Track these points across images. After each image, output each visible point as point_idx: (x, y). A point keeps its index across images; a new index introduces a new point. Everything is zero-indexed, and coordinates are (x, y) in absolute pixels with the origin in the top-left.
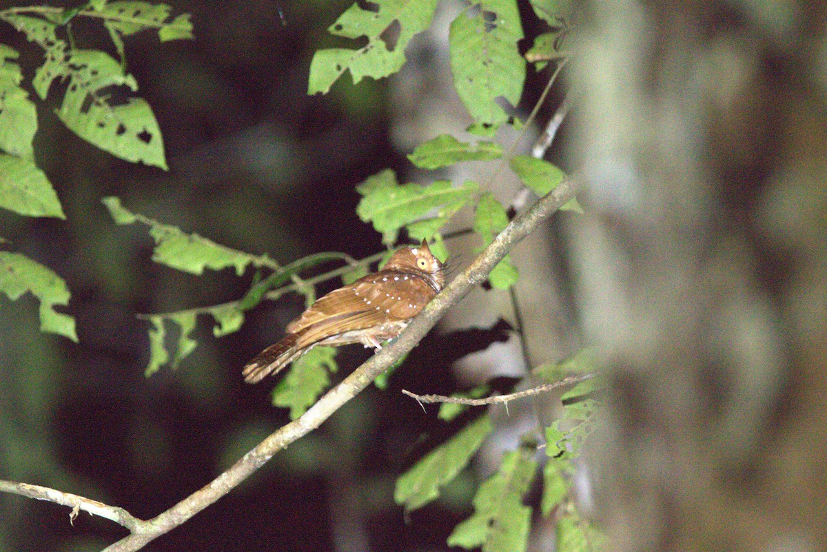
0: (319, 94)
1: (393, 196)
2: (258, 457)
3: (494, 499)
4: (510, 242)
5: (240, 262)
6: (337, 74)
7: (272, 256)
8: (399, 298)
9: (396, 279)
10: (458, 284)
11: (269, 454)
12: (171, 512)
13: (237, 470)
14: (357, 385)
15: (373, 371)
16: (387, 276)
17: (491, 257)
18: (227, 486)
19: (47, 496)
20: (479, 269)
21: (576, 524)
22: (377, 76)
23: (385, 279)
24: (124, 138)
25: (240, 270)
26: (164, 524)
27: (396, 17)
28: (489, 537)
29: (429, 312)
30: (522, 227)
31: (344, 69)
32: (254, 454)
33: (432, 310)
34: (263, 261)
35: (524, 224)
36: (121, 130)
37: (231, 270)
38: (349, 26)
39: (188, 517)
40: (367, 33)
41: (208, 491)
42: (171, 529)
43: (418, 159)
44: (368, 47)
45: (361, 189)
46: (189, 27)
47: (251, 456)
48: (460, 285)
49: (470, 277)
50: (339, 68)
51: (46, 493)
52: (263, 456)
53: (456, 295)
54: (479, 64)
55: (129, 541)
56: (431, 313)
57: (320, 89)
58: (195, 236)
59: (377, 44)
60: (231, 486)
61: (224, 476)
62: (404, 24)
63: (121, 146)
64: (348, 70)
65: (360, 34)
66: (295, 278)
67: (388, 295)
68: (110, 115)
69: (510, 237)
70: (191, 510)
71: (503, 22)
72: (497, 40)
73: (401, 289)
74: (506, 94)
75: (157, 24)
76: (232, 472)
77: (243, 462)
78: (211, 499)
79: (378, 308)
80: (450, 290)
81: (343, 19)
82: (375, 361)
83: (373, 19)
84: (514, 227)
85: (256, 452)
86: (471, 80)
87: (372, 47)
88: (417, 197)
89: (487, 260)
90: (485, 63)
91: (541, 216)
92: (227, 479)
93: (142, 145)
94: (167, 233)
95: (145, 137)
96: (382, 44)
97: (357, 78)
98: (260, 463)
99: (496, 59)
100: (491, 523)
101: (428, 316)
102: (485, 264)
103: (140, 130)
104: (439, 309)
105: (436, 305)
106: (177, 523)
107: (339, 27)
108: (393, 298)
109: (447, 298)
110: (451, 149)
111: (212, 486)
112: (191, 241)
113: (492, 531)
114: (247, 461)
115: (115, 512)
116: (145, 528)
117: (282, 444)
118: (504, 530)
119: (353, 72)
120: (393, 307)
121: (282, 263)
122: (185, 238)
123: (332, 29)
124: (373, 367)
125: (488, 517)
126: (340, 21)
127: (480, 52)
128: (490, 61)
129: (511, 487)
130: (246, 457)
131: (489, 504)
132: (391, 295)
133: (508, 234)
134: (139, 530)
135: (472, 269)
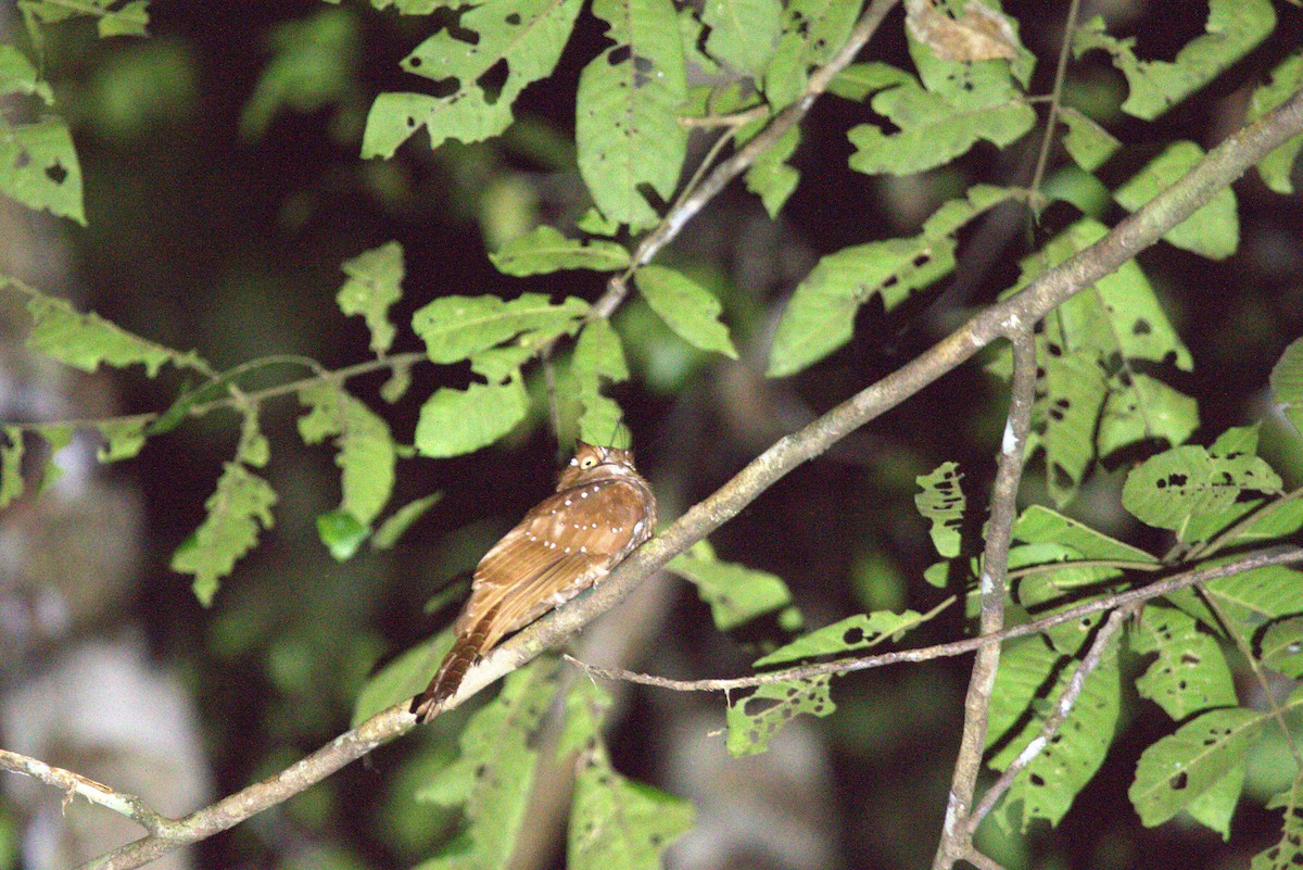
0: (379, 158)
1: (460, 312)
2: (360, 743)
3: (486, 736)
4: (780, 466)
5: (154, 358)
6: (409, 131)
7: (202, 355)
8: (594, 525)
9: (584, 495)
10: (693, 522)
11: (374, 741)
12: (213, 810)
13: (324, 759)
14: (523, 654)
15: (549, 635)
16: (570, 496)
17: (749, 485)
18: (306, 781)
19: (27, 770)
20: (728, 502)
21: (603, 781)
22: (467, 139)
23: (568, 503)
24: (25, 173)
25: (152, 372)
26: (202, 826)
27: (503, 55)
28: (476, 792)
29: (645, 556)
30: (802, 447)
31: (418, 124)
32: (353, 739)
33: (651, 555)
34: (189, 359)
35: (804, 443)
36: (24, 160)
37: (139, 368)
38: (431, 61)
39: (238, 820)
40: (458, 75)
41: (277, 786)
42: (210, 834)
43: (503, 261)
44: (458, 95)
45: (348, 268)
46: (144, 18)
47: (346, 740)
48: (698, 523)
49: (715, 511)
50: (411, 122)
51: (26, 764)
52: (367, 742)
53: (689, 536)
54: (619, 132)
55: (145, 847)
56: (650, 558)
57: (381, 151)
58: (93, 316)
59: (472, 92)
60: (310, 782)
61: (303, 765)
62: (513, 65)
63: (19, 184)
64: (424, 128)
65: (448, 74)
66: (233, 389)
67: (576, 526)
68: (8, 138)
69: (781, 460)
70: (246, 810)
71: (660, 74)
72: (650, 100)
73: (593, 511)
74: (654, 181)
75: (96, 11)
76: (316, 761)
77: (335, 748)
78: (277, 796)
79: (568, 550)
80: (681, 528)
81: (423, 51)
82: (554, 621)
83: (468, 54)
84: (789, 446)
85: (357, 735)
86: (603, 157)
87: (463, 95)
88: (495, 316)
89: (742, 490)
90: (627, 133)
91: (834, 433)
92: (307, 771)
93: (52, 185)
94: (53, 308)
95: (57, 174)
96: (479, 92)
97: (437, 140)
98: (360, 751)
99: (645, 128)
100: (481, 772)
101: (643, 562)
102: (740, 494)
103: (51, 163)
104: (661, 554)
105: (657, 549)
106: (221, 827)
107: (416, 62)
108: (585, 528)
109: (675, 539)
110: (552, 250)
111: (281, 779)
112: (85, 323)
113: (484, 785)
114: (341, 746)
115: (128, 802)
116: (171, 831)
117: (398, 728)
118: (496, 784)
119: (431, 130)
120: (590, 540)
121: (217, 365)
122: (78, 318)
123: (405, 63)
124: (551, 629)
125: (476, 763)
126: (419, 52)
127: (623, 116)
128: (635, 131)
129: (513, 722)
130: (339, 741)
131: (480, 743)
132: (581, 525)
133: (780, 455)
134: (163, 832)
135: (719, 500)
